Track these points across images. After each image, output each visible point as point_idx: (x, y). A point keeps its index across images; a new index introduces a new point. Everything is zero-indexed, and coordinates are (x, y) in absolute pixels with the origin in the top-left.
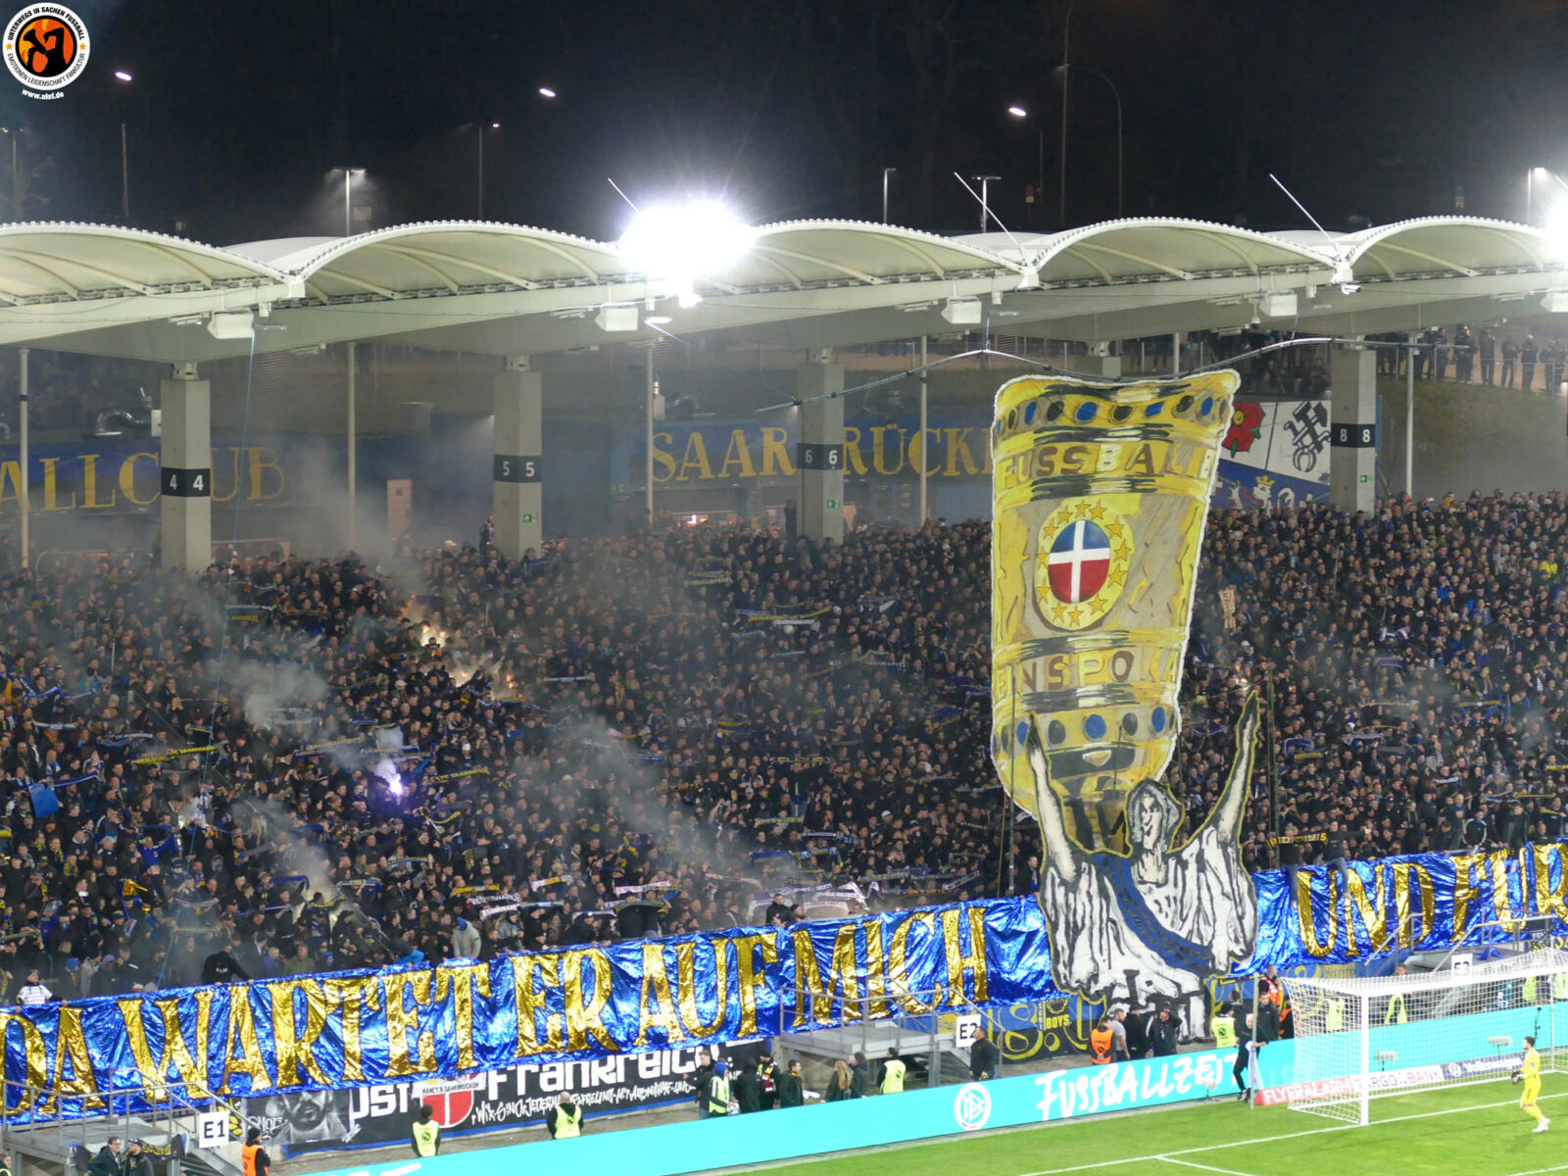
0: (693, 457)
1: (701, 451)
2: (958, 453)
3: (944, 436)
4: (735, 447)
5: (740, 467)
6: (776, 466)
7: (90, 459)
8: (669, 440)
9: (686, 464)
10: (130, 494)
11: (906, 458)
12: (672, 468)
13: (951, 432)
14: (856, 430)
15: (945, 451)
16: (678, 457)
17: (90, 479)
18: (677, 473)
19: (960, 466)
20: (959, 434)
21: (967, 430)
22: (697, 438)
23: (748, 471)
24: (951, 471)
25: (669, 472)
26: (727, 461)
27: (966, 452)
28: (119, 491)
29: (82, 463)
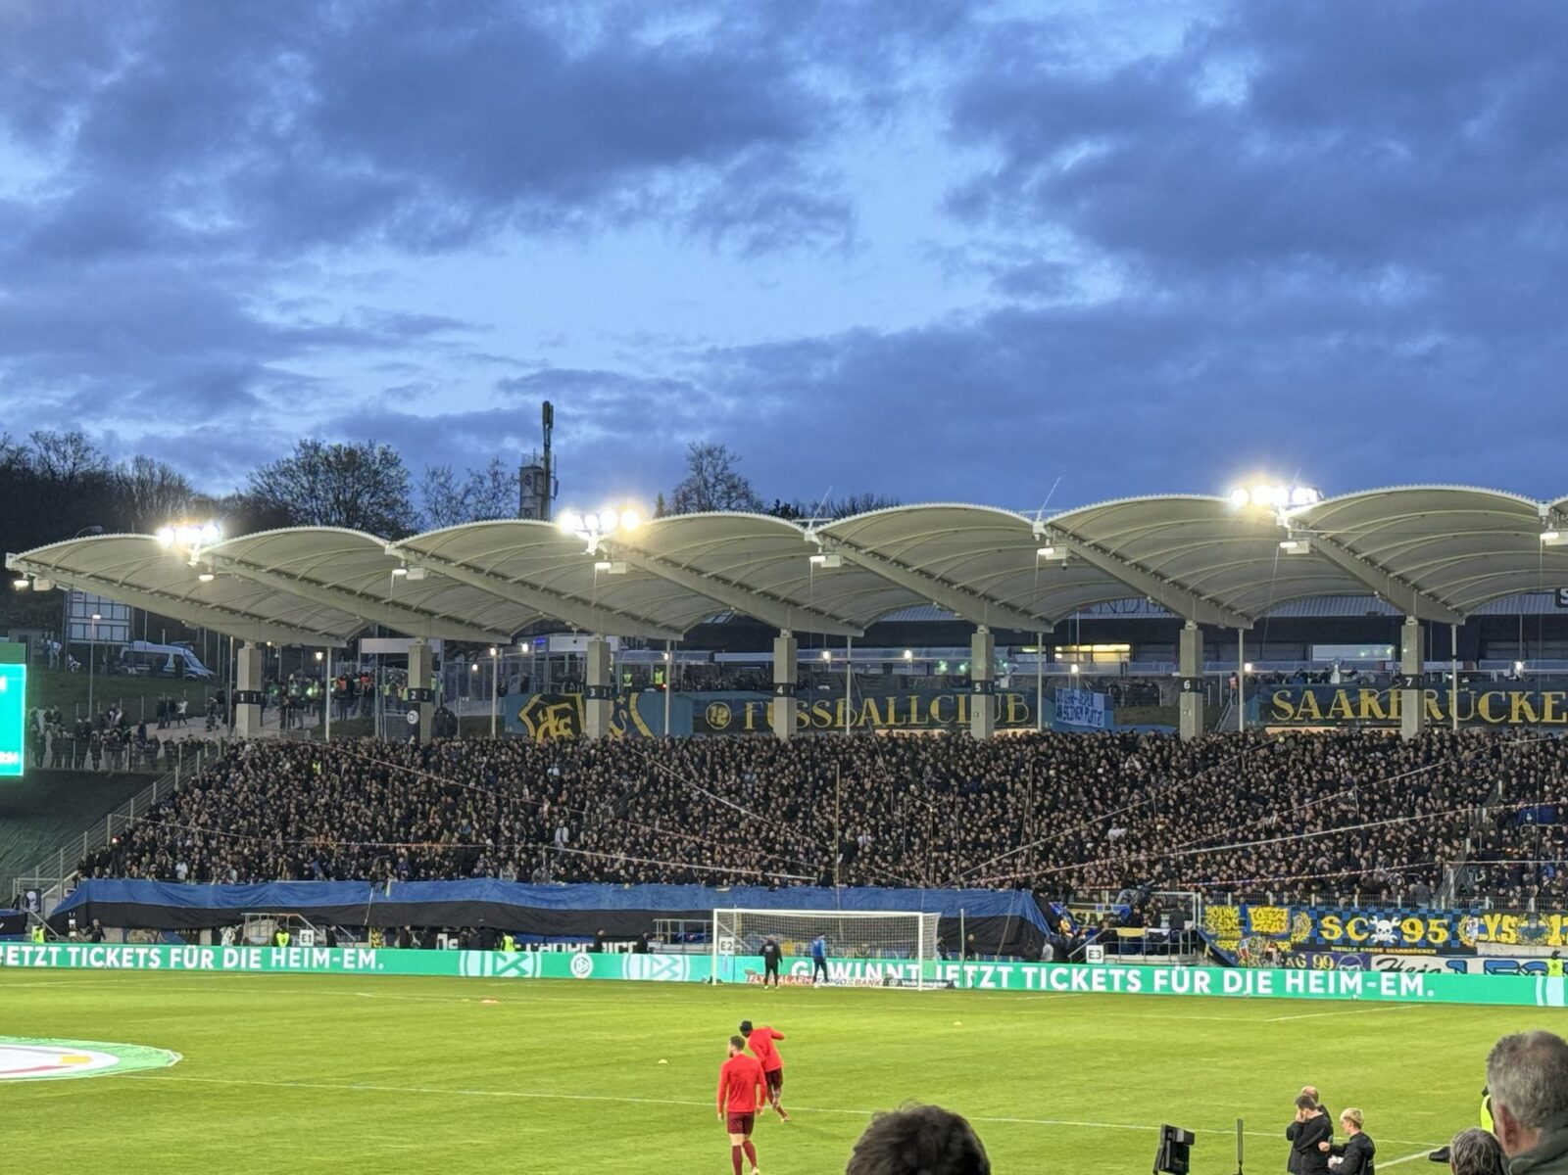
0: (1307, 705)
1: (1312, 701)
2: (1521, 708)
3: (1509, 698)
4: (1339, 700)
5: (1343, 713)
6: (1371, 712)
7: (914, 698)
8: (1289, 695)
9: (1301, 710)
10: (937, 717)
11: (1476, 710)
12: (1291, 712)
13: (1515, 695)
14: (1434, 691)
15: (1510, 707)
16: (1296, 706)
17: (914, 708)
18: (1295, 715)
19: (1522, 716)
20: (1521, 697)
21: (1528, 693)
22: (1310, 694)
23: (1349, 714)
24: (1515, 719)
25: (1288, 715)
26: (1333, 709)
27: (1527, 707)
28: (930, 716)
29: (910, 701)
